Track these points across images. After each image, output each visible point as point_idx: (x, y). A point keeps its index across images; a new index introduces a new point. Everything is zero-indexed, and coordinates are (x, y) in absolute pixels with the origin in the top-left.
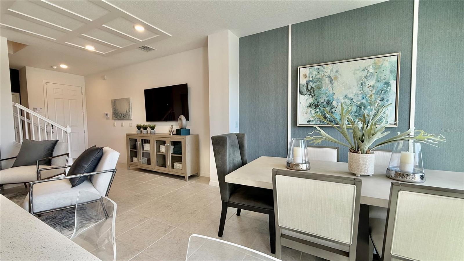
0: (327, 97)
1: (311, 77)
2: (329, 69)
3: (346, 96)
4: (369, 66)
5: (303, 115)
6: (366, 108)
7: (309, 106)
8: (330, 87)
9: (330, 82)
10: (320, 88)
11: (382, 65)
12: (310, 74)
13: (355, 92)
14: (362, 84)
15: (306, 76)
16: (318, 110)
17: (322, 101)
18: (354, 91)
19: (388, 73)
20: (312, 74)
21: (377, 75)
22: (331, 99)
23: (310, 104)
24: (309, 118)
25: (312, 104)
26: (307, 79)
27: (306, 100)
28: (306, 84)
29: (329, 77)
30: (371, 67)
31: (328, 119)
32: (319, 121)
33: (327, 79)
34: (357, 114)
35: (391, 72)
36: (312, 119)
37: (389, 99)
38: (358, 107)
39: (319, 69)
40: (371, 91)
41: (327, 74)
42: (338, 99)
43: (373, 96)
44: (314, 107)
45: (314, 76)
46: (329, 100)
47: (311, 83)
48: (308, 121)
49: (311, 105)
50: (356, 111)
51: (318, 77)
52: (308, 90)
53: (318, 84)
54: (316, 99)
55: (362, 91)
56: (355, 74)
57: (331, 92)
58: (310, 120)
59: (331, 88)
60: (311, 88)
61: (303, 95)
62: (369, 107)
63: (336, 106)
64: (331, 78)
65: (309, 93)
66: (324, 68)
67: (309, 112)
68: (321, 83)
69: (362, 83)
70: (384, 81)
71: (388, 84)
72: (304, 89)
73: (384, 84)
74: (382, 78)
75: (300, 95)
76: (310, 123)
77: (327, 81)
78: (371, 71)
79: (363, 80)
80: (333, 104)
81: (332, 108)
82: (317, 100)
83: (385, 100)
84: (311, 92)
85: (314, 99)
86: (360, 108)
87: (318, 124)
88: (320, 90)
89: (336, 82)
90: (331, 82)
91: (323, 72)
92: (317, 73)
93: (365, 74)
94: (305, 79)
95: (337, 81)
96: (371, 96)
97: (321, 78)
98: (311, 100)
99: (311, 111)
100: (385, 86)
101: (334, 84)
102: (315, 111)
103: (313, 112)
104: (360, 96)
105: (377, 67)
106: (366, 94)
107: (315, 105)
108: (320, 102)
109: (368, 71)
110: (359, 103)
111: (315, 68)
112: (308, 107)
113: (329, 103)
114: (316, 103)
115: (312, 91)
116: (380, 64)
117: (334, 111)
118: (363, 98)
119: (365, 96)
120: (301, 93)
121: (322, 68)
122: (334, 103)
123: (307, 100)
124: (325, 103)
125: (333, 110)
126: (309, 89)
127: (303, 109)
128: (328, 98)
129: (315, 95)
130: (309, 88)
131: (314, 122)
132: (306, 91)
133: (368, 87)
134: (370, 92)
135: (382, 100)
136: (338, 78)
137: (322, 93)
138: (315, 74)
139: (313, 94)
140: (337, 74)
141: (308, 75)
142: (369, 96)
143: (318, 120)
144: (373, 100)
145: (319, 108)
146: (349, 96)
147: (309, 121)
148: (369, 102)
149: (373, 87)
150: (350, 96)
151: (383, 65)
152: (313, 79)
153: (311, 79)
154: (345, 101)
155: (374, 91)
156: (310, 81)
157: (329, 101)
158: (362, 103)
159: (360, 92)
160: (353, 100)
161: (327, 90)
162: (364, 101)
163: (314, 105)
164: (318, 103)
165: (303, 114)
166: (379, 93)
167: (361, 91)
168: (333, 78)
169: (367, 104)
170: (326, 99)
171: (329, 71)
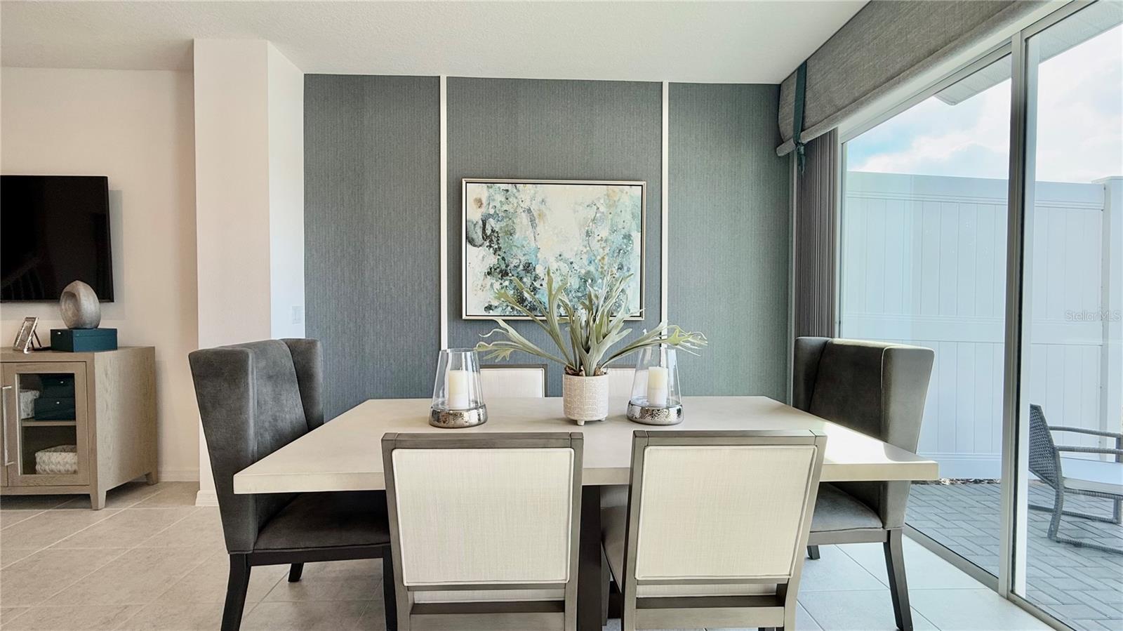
0: (524, 255)
1: (491, 206)
2: (528, 194)
3: (560, 256)
4: (599, 198)
5: (475, 292)
6: (596, 282)
7: (489, 273)
8: (530, 233)
9: (530, 223)
10: (511, 234)
11: (619, 200)
12: (490, 199)
13: (576, 249)
14: (588, 234)
15: (482, 204)
16: (507, 283)
17: (515, 262)
18: (574, 246)
19: (629, 217)
20: (494, 200)
21: (612, 219)
22: (532, 259)
23: (491, 269)
24: (489, 300)
25: (495, 269)
26: (483, 210)
27: (480, 257)
28: (481, 222)
29: (529, 211)
30: (602, 201)
31: (527, 303)
32: (509, 308)
33: (524, 215)
34: (580, 294)
35: (634, 217)
36: (495, 303)
37: (631, 266)
38: (581, 279)
39: (507, 191)
40: (603, 248)
41: (525, 205)
42: (545, 261)
43: (606, 258)
44: (500, 276)
45: (498, 205)
46: (530, 262)
47: (491, 219)
48: (486, 308)
49: (493, 270)
50: (579, 288)
51: (505, 207)
52: (486, 235)
53: (507, 225)
54: (503, 259)
55: (588, 248)
56: (575, 211)
57: (533, 245)
58: (491, 306)
59: (532, 235)
60: (493, 231)
61: (475, 246)
62: (600, 281)
63: (541, 275)
64: (533, 215)
65: (488, 244)
66: (518, 191)
67: (488, 286)
68: (514, 223)
69: (587, 232)
70: (623, 232)
71: (628, 237)
72: (476, 233)
73: (623, 238)
74: (620, 227)
75: (469, 246)
76: (491, 311)
77: (523, 219)
78: (602, 209)
79: (589, 226)
80: (538, 271)
81: (535, 280)
82: (505, 260)
83: (625, 268)
84: (491, 241)
85: (499, 257)
86: (586, 281)
87: (508, 313)
88: (511, 237)
89: (542, 224)
90: (532, 221)
91: (516, 198)
92: (503, 199)
93: (591, 213)
94: (479, 210)
95: (544, 223)
96: (603, 258)
97: (512, 211)
98: (493, 260)
99: (492, 285)
100: (625, 240)
101: (538, 228)
102: (501, 284)
103: (497, 286)
104: (585, 257)
105: (612, 205)
106: (594, 255)
107: (501, 271)
108: (512, 266)
109: (598, 208)
110: (583, 272)
111: (499, 188)
112: (485, 275)
113: (528, 268)
114: (503, 267)
115: (495, 240)
116: (616, 199)
117: (538, 286)
118: (591, 262)
119: (593, 258)
120: (471, 241)
121: (515, 190)
122: (540, 270)
123: (483, 257)
124: (521, 267)
125: (537, 284)
126: (488, 234)
127: (475, 279)
128: (527, 257)
129: (500, 248)
130: (488, 232)
131: (500, 309)
132: (481, 237)
133: (598, 241)
134: (601, 250)
135: (620, 268)
136: (545, 215)
137: (515, 246)
138: (501, 202)
139: (496, 247)
140: (543, 207)
141: (484, 201)
142: (599, 258)
143: (507, 306)
144: (605, 268)
145: (509, 278)
146: (565, 255)
147: (489, 308)
148: (600, 270)
149: (606, 241)
150: (568, 255)
151: (621, 200)
152: (495, 212)
153: (492, 211)
154: (559, 266)
155: (607, 250)
156: (490, 216)
157: (529, 264)
158: (589, 271)
159: (585, 251)
160: (574, 265)
161: (525, 238)
162: (592, 268)
163: (498, 270)
164: (507, 266)
165: (476, 290)
166: (616, 255)
167: (586, 247)
168: (536, 215)
169: (597, 275)
170: (523, 259)
171: (528, 198)
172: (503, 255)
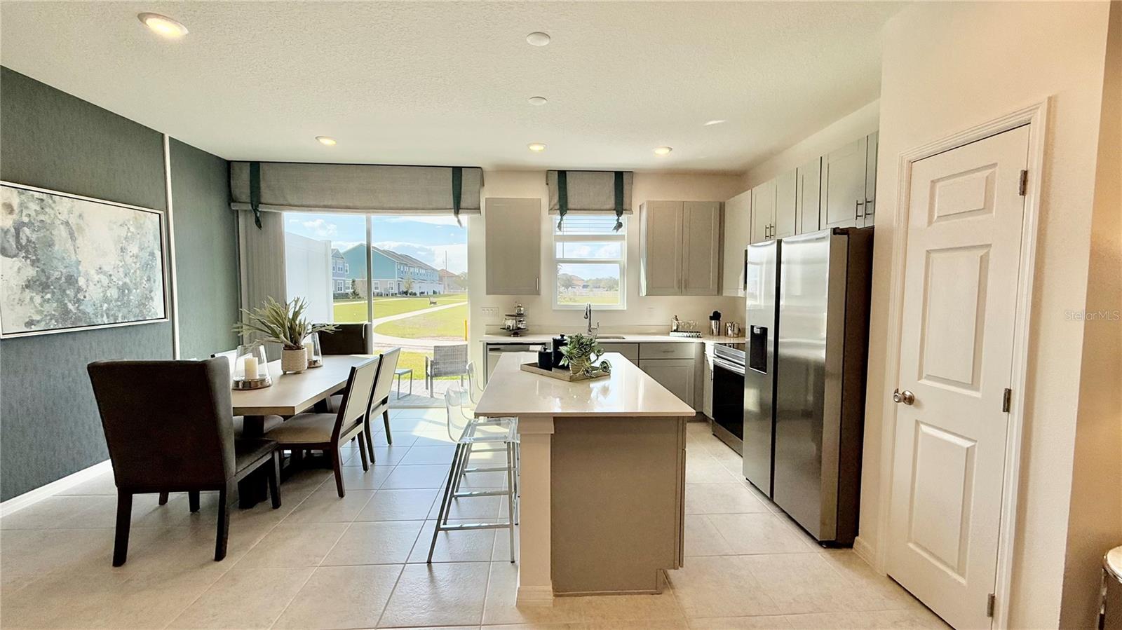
0: (66, 267)
1: (24, 214)
2: (65, 206)
3: (100, 268)
4: (129, 220)
5: (11, 307)
6: (131, 292)
7: (27, 287)
8: (69, 243)
9: (69, 237)
10: (50, 246)
11: (144, 223)
12: (23, 206)
13: (113, 263)
14: (123, 250)
15: (12, 210)
17: (57, 274)
18: (111, 261)
19: (152, 238)
20: (26, 208)
21: (139, 239)
22: (73, 271)
23: (29, 281)
24: (29, 315)
25: (35, 282)
26: (15, 216)
27: (16, 269)
28: (13, 230)
29: (67, 223)
30: (131, 223)
31: (71, 314)
32: (53, 321)
33: (62, 227)
35: (155, 239)
36: (37, 317)
37: (156, 279)
38: (120, 289)
39: (42, 200)
40: (135, 263)
41: (63, 217)
42: (87, 274)
43: (138, 271)
44: (40, 289)
45: (33, 214)
46: (72, 274)
47: (25, 228)
48: (27, 323)
49: (32, 283)
50: (119, 298)
51: (42, 217)
52: (21, 245)
53: (45, 236)
54: (43, 271)
55: (123, 263)
56: (110, 229)
58: (32, 321)
59: (72, 248)
60: (29, 241)
61: (7, 256)
62: (135, 291)
63: (84, 287)
64: (71, 228)
65: (24, 255)
66: (54, 202)
67: (28, 300)
68: (51, 233)
69: (121, 248)
70: (149, 250)
71: (152, 254)
72: (8, 241)
73: (149, 255)
74: (146, 245)
76: (33, 327)
77: (62, 231)
78: (132, 229)
79: (122, 243)
80: (80, 284)
81: (78, 292)
82: (45, 272)
83: (152, 280)
84: (27, 252)
85: (38, 269)
86: (123, 291)
87: (52, 327)
88: (50, 249)
89: (81, 238)
90: (72, 234)
91: (53, 209)
92: (38, 208)
93: (123, 232)
94: (10, 216)
95: (83, 237)
96: (135, 271)
97: (49, 221)
98: (31, 272)
99: (32, 298)
101: (77, 241)
102: (42, 297)
103: (38, 299)
104: (121, 270)
105: (139, 227)
107: (41, 284)
108: (53, 278)
109: (129, 229)
110: (121, 283)
111: (33, 195)
112: (23, 288)
113: (71, 280)
114: (43, 279)
115: (31, 250)
116: (142, 222)
117: (82, 298)
118: (126, 275)
119: (128, 271)
121: (50, 201)
122: (82, 282)
123: (19, 269)
124: (63, 279)
125: (80, 296)
126: (24, 244)
127: (10, 293)
128: (68, 269)
129: (38, 260)
130: (24, 242)
131: (43, 323)
132: (15, 246)
133: (131, 257)
134: (133, 265)
135: (149, 280)
136: (84, 230)
137: (56, 258)
138: (35, 210)
139: (34, 258)
140: (81, 222)
141: (16, 207)
142: (132, 271)
143: (51, 319)
144: (138, 280)
145: (50, 290)
146: (105, 268)
147: (30, 323)
148: (134, 282)
149: (136, 257)
150: (107, 269)
152: (30, 220)
153: (26, 220)
154: (99, 278)
155: (138, 265)
156: (24, 224)
157: (72, 276)
158: (125, 283)
159: (121, 264)
160: (113, 277)
161: (65, 250)
162: (127, 280)
163: (38, 283)
164: (47, 278)
165: (12, 305)
166: (144, 269)
167: (121, 261)
168: (74, 228)
169: (132, 286)
170: (64, 271)
171: (66, 212)
172: (42, 267)
